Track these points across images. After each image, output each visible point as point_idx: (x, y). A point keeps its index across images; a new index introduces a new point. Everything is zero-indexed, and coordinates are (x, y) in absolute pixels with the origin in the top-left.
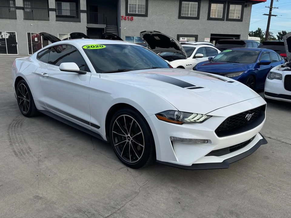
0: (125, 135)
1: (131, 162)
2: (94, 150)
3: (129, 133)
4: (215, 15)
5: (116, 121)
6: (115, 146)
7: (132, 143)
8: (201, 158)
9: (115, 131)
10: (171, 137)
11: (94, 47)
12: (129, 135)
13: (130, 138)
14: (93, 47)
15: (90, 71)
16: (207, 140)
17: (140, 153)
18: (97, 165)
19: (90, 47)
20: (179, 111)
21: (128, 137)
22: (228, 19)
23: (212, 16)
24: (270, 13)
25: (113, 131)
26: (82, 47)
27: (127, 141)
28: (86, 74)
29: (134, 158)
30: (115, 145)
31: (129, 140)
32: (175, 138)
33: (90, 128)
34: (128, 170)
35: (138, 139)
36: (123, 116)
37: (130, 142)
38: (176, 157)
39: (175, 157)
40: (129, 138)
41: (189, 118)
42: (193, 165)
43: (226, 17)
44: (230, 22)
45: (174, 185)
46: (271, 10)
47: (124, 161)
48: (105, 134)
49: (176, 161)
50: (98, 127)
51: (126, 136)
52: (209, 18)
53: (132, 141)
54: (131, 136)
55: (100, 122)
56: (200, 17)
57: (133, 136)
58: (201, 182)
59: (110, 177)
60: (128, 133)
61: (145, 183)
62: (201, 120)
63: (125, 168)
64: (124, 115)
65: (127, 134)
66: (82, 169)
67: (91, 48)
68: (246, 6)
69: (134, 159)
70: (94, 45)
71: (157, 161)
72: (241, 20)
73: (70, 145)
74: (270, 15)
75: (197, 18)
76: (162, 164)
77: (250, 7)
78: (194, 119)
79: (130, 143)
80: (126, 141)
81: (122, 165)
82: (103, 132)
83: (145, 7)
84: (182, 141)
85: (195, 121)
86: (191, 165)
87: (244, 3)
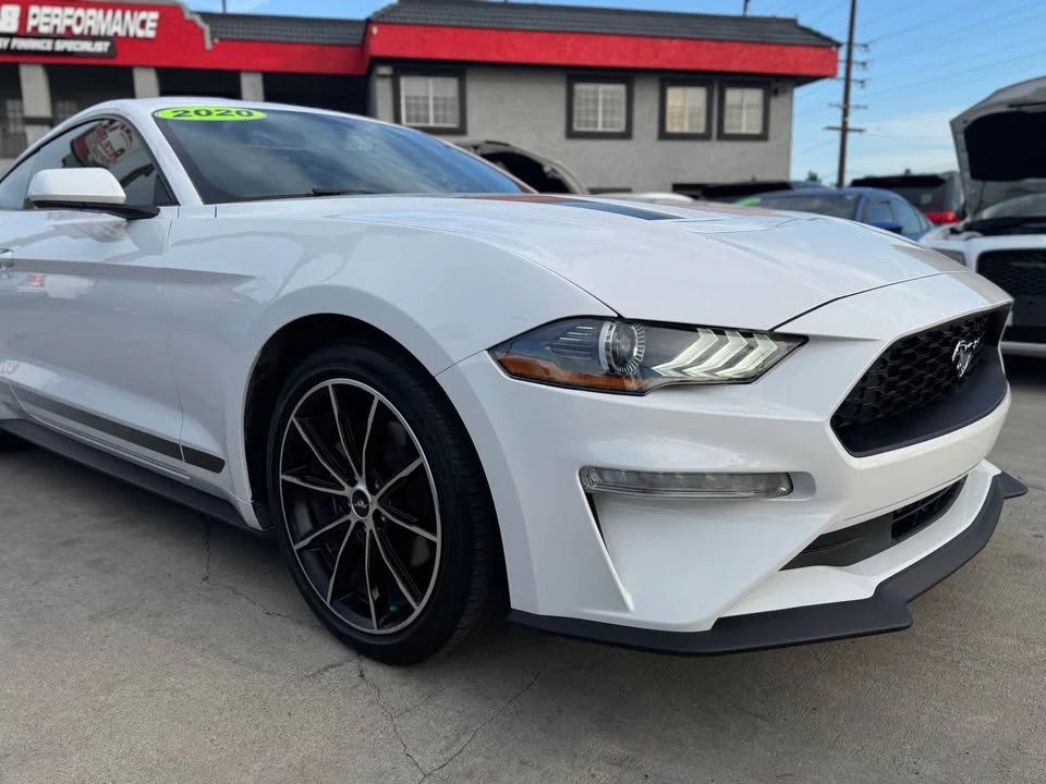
0: (342, 488)
1: (376, 631)
2: (205, 579)
3: (360, 473)
4: (681, 125)
5: (292, 418)
6: (298, 551)
7: (376, 525)
8: (765, 582)
9: (292, 475)
10: (585, 472)
11: (209, 113)
12: (362, 487)
13: (366, 501)
14: (204, 113)
15: (174, 202)
16: (787, 474)
17: (418, 580)
18: (199, 661)
19: (192, 114)
20: (620, 317)
21: (359, 495)
22: (722, 136)
23: (671, 128)
24: (845, 124)
25: (282, 477)
26: (153, 115)
27: (354, 517)
28: (156, 215)
29: (390, 608)
30: (295, 548)
31: (363, 512)
32: (607, 477)
33: (182, 472)
34: (362, 676)
35: (408, 499)
36: (327, 387)
37: (370, 525)
38: (620, 585)
39: (616, 585)
40: (361, 504)
41: (677, 362)
42: (723, 624)
43: (715, 129)
44: (728, 146)
45: (617, 749)
46: (845, 114)
47: (340, 627)
48: (249, 494)
49: (623, 606)
50: (215, 464)
51: (348, 492)
52: (664, 135)
53: (377, 514)
54: (373, 491)
55: (221, 436)
56: (636, 132)
57: (381, 488)
58: (761, 717)
59: (257, 727)
60: (357, 477)
61: (454, 750)
62: (747, 365)
63: (350, 665)
64: (329, 383)
65: (353, 483)
66: (109, 688)
67: (196, 118)
68: (776, 92)
69: (393, 613)
70: (212, 110)
71: (512, 618)
72: (763, 137)
73: (94, 564)
74: (844, 130)
75: (626, 135)
76: (542, 632)
77: (788, 95)
78: (708, 364)
79: (367, 531)
80: (349, 522)
81: (331, 651)
82: (236, 484)
83: (456, 103)
84: (644, 491)
85: (712, 372)
86: (708, 627)
87: (769, 83)
